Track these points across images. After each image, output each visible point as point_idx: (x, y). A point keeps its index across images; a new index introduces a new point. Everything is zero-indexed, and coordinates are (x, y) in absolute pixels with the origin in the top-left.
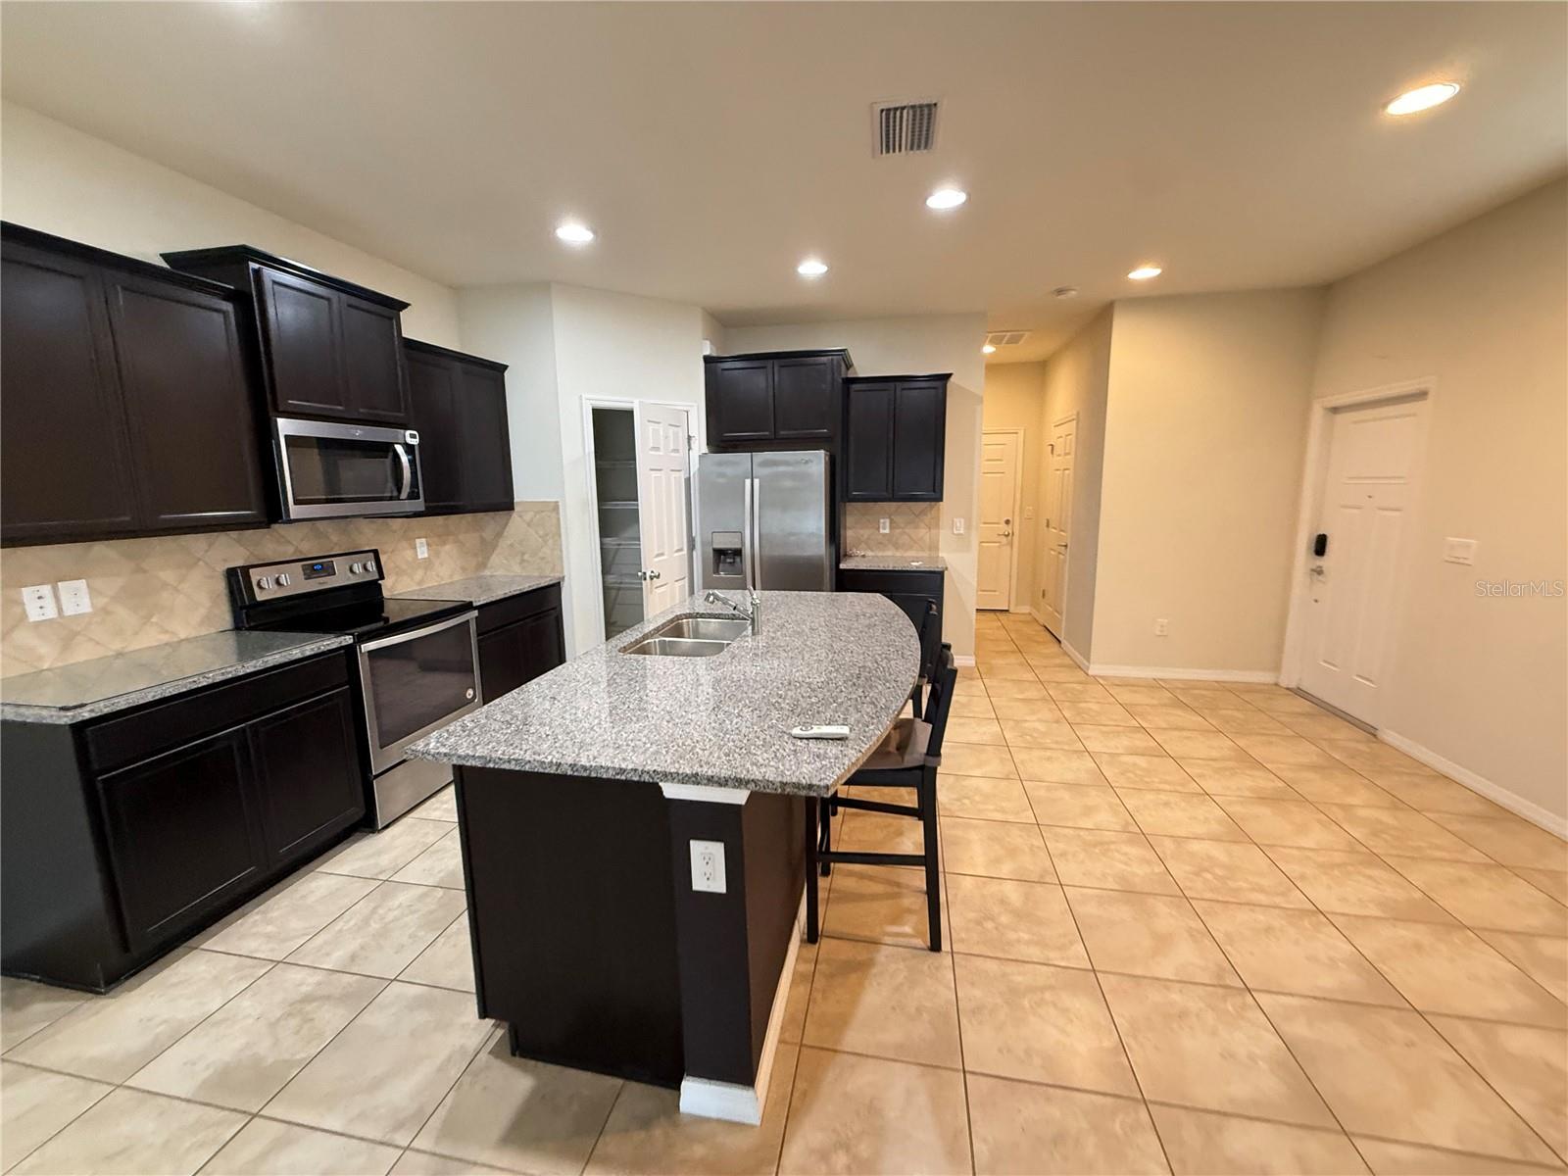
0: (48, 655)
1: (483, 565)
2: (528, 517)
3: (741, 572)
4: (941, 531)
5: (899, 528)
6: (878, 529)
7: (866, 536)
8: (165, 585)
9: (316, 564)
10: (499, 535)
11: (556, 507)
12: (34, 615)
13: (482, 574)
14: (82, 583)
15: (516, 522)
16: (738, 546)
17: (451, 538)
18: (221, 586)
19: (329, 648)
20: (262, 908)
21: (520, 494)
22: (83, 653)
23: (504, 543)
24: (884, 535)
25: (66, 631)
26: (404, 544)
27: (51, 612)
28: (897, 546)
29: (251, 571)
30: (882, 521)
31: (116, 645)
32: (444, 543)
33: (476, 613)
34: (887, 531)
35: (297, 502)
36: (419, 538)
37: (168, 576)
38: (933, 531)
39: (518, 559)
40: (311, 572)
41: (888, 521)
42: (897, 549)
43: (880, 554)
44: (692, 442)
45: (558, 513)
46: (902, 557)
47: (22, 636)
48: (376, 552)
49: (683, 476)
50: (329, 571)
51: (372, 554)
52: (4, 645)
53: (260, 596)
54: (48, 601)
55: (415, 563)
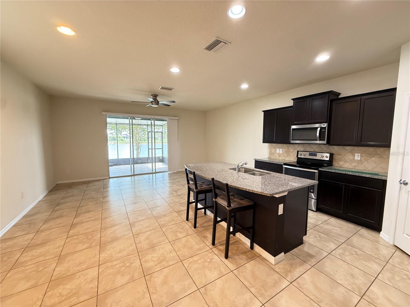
0: (278, 157)
9: (313, 153)
14: (282, 149)
19: (279, 164)
22: (281, 158)
27: (278, 152)
29: (299, 152)
31: (284, 158)
33: (317, 171)
35: (292, 140)
50: (316, 155)
51: (329, 154)
52: (275, 155)
53: (299, 156)
54: (278, 151)
55: (354, 160)
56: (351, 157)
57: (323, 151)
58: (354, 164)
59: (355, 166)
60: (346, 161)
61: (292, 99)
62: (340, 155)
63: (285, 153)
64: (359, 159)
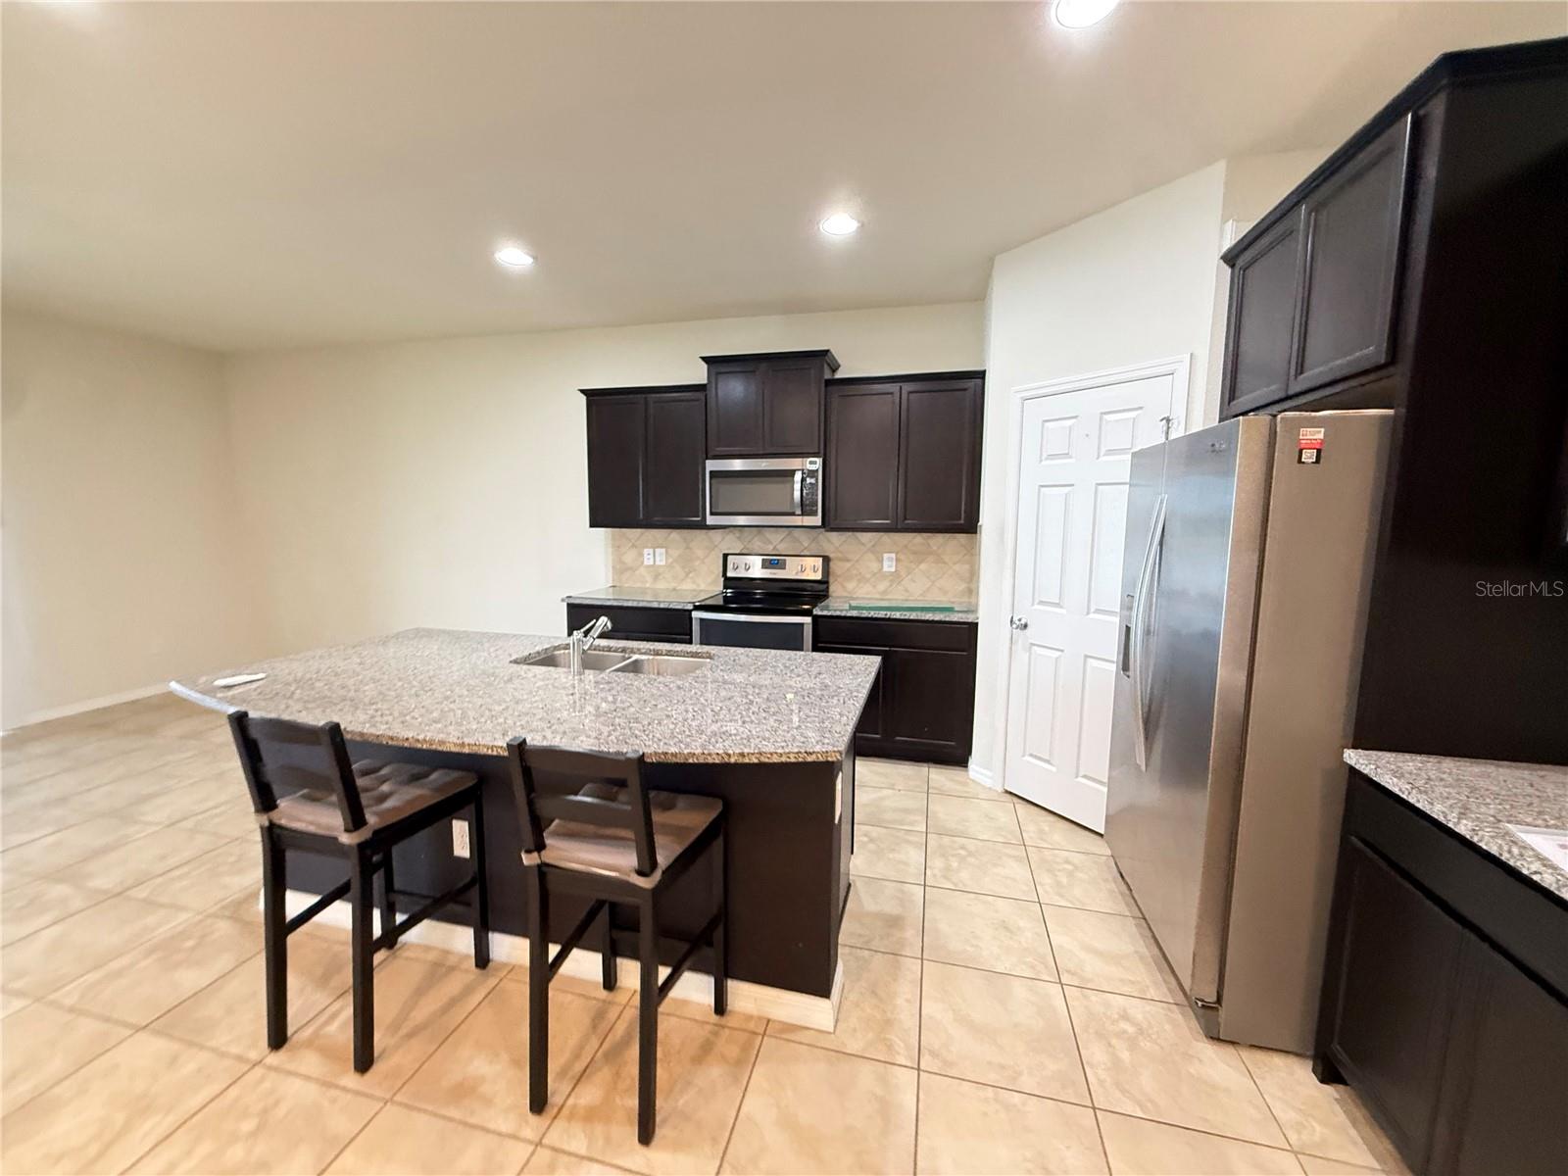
0: (649, 581)
8: (698, 558)
9: (774, 559)
12: (646, 563)
14: (664, 549)
17: (931, 557)
19: (676, 608)
22: (661, 585)
25: (656, 572)
26: (871, 556)
27: (652, 563)
29: (729, 556)
31: (673, 585)
32: (920, 561)
35: (712, 514)
36: (887, 552)
37: (700, 553)
40: (766, 565)
44: (1169, 428)
47: (642, 570)
48: (825, 558)
51: (821, 559)
52: (637, 572)
53: (730, 574)
54: (651, 556)
55: (880, 575)
56: (875, 566)
57: (802, 551)
58: (882, 587)
59: (885, 592)
60: (862, 580)
61: (705, 359)
62: (848, 560)
63: (675, 564)
64: (893, 569)
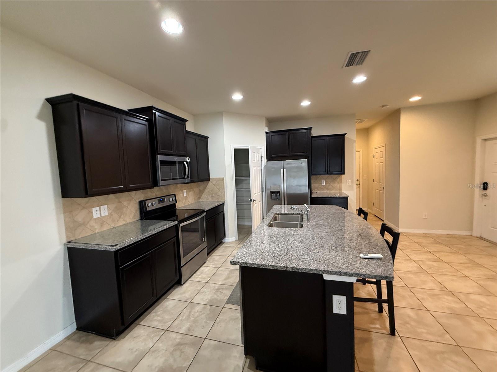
0: (98, 229)
1: (200, 198)
2: (214, 183)
3: (280, 198)
4: (343, 184)
5: (328, 183)
6: (321, 184)
7: (317, 186)
8: (125, 206)
9: (161, 199)
10: (205, 188)
11: (223, 179)
12: (95, 217)
13: (199, 201)
14: (106, 206)
15: (210, 184)
16: (279, 190)
17: (192, 190)
18: (137, 206)
19: (172, 225)
20: (154, 311)
21: (212, 175)
22: (106, 228)
23: (206, 191)
24: (323, 186)
25: (101, 221)
26: (181, 192)
27: (99, 216)
28: (328, 189)
29: (146, 201)
30: (322, 181)
31: (113, 225)
32: (190, 192)
33: (205, 214)
34: (324, 184)
35: (162, 181)
36: (184, 190)
37: (125, 203)
38: (340, 184)
39: (211, 196)
40: (160, 201)
41: (324, 181)
42: (328, 190)
43: (322, 192)
44: (262, 158)
45: (224, 181)
46: (329, 193)
47: (92, 223)
48: (175, 195)
49: (260, 168)
50: (163, 201)
53: (148, 209)
54: (98, 212)
55: (183, 198)
56: (182, 195)
59: (184, 204)
60: (180, 201)
63: (114, 213)
